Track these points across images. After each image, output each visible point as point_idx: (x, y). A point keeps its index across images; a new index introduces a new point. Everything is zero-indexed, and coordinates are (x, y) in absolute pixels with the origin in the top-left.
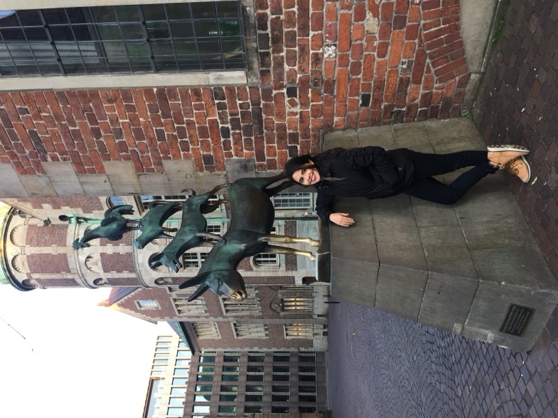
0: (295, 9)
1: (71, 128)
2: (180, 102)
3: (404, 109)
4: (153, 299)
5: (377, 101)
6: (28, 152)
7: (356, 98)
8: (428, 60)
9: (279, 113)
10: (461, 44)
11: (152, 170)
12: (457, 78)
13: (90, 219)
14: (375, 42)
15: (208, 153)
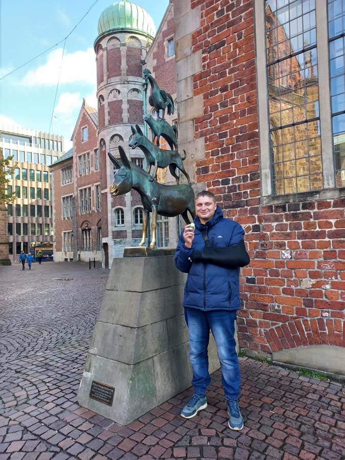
0: (318, 229)
1: (227, 70)
2: (248, 149)
3: (245, 308)
4: (89, 137)
5: (250, 289)
6: (209, 39)
7: (253, 274)
8: (281, 324)
9: (241, 220)
10: (293, 346)
11: (197, 130)
12: (268, 344)
13: (146, 93)
14: (294, 286)
15: (210, 170)
